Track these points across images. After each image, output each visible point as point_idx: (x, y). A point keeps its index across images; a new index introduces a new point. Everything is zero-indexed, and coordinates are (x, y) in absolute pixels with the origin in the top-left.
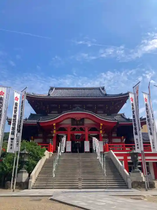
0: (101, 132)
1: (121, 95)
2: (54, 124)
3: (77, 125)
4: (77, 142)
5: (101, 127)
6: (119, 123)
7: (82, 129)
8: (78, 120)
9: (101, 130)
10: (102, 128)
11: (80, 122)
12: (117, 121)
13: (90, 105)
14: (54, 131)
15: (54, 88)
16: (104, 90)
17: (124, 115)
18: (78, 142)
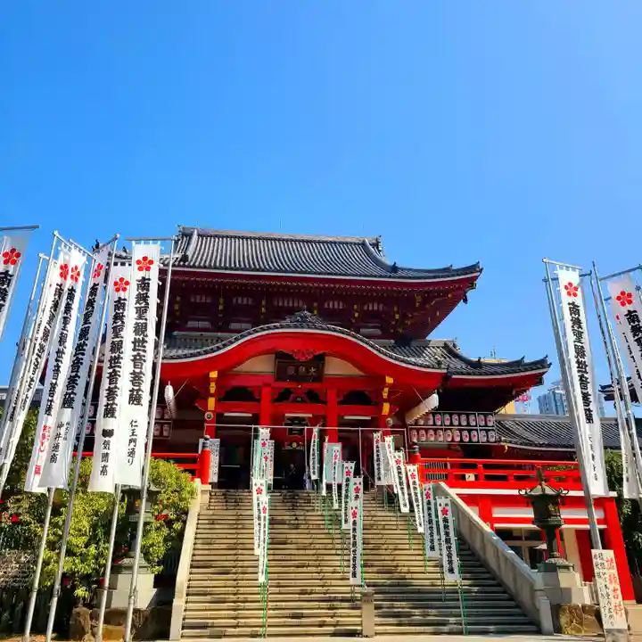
0: (386, 408)
1: (447, 271)
2: (214, 375)
3: (297, 378)
4: (291, 445)
5: (386, 390)
6: (454, 377)
7: (312, 397)
8: (303, 359)
9: (385, 401)
10: (390, 393)
11: (307, 370)
12: (445, 371)
13: (337, 305)
14: (211, 402)
15: (196, 232)
16: (379, 251)
17: (454, 346)
18: (295, 445)
